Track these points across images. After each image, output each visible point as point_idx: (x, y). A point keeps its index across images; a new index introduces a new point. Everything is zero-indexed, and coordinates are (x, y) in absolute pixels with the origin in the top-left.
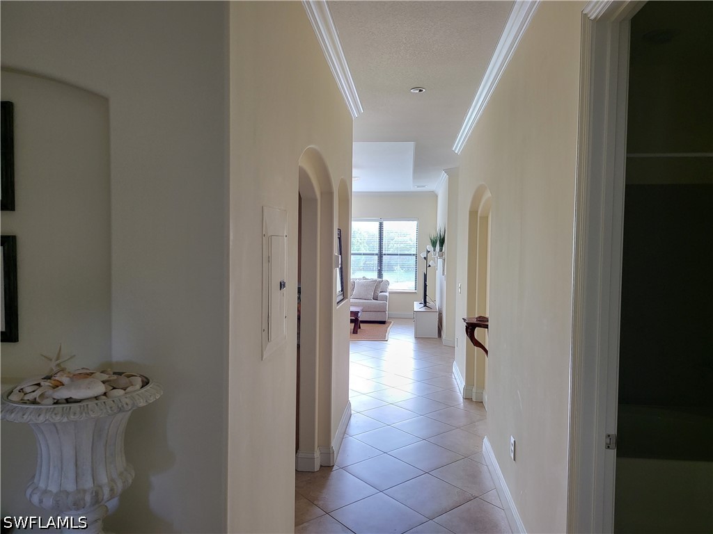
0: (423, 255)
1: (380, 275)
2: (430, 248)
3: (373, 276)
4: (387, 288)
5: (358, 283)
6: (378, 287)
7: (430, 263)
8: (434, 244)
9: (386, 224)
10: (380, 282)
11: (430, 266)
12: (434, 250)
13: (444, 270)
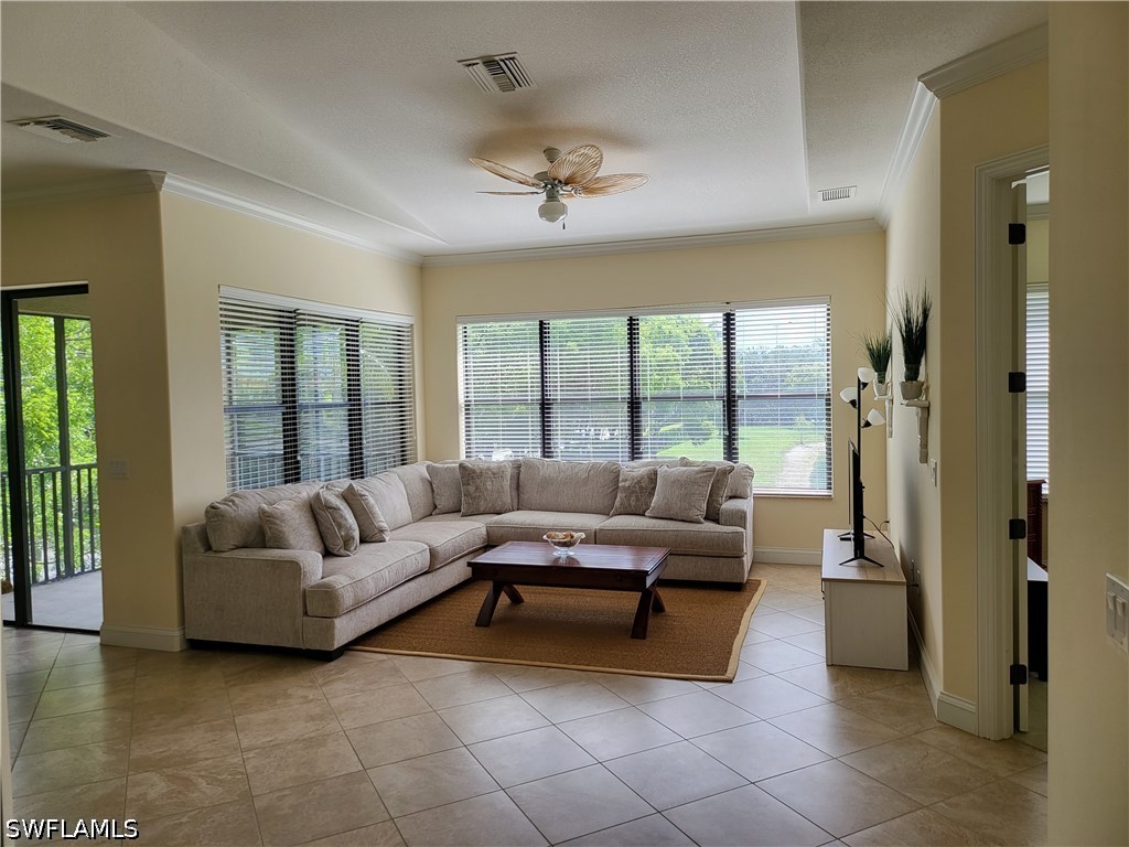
0: (849, 393)
1: (730, 450)
2: (867, 373)
3: (710, 452)
4: (746, 485)
5: (666, 478)
6: (718, 487)
7: (871, 416)
8: (880, 360)
9: (742, 318)
10: (726, 473)
11: (868, 424)
12: (882, 380)
13: (924, 445)
